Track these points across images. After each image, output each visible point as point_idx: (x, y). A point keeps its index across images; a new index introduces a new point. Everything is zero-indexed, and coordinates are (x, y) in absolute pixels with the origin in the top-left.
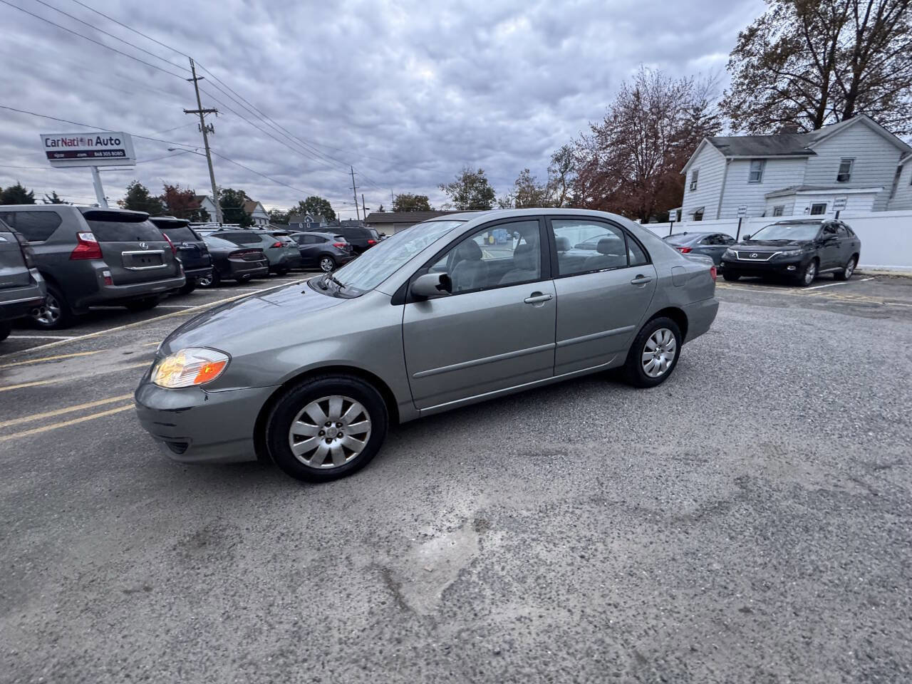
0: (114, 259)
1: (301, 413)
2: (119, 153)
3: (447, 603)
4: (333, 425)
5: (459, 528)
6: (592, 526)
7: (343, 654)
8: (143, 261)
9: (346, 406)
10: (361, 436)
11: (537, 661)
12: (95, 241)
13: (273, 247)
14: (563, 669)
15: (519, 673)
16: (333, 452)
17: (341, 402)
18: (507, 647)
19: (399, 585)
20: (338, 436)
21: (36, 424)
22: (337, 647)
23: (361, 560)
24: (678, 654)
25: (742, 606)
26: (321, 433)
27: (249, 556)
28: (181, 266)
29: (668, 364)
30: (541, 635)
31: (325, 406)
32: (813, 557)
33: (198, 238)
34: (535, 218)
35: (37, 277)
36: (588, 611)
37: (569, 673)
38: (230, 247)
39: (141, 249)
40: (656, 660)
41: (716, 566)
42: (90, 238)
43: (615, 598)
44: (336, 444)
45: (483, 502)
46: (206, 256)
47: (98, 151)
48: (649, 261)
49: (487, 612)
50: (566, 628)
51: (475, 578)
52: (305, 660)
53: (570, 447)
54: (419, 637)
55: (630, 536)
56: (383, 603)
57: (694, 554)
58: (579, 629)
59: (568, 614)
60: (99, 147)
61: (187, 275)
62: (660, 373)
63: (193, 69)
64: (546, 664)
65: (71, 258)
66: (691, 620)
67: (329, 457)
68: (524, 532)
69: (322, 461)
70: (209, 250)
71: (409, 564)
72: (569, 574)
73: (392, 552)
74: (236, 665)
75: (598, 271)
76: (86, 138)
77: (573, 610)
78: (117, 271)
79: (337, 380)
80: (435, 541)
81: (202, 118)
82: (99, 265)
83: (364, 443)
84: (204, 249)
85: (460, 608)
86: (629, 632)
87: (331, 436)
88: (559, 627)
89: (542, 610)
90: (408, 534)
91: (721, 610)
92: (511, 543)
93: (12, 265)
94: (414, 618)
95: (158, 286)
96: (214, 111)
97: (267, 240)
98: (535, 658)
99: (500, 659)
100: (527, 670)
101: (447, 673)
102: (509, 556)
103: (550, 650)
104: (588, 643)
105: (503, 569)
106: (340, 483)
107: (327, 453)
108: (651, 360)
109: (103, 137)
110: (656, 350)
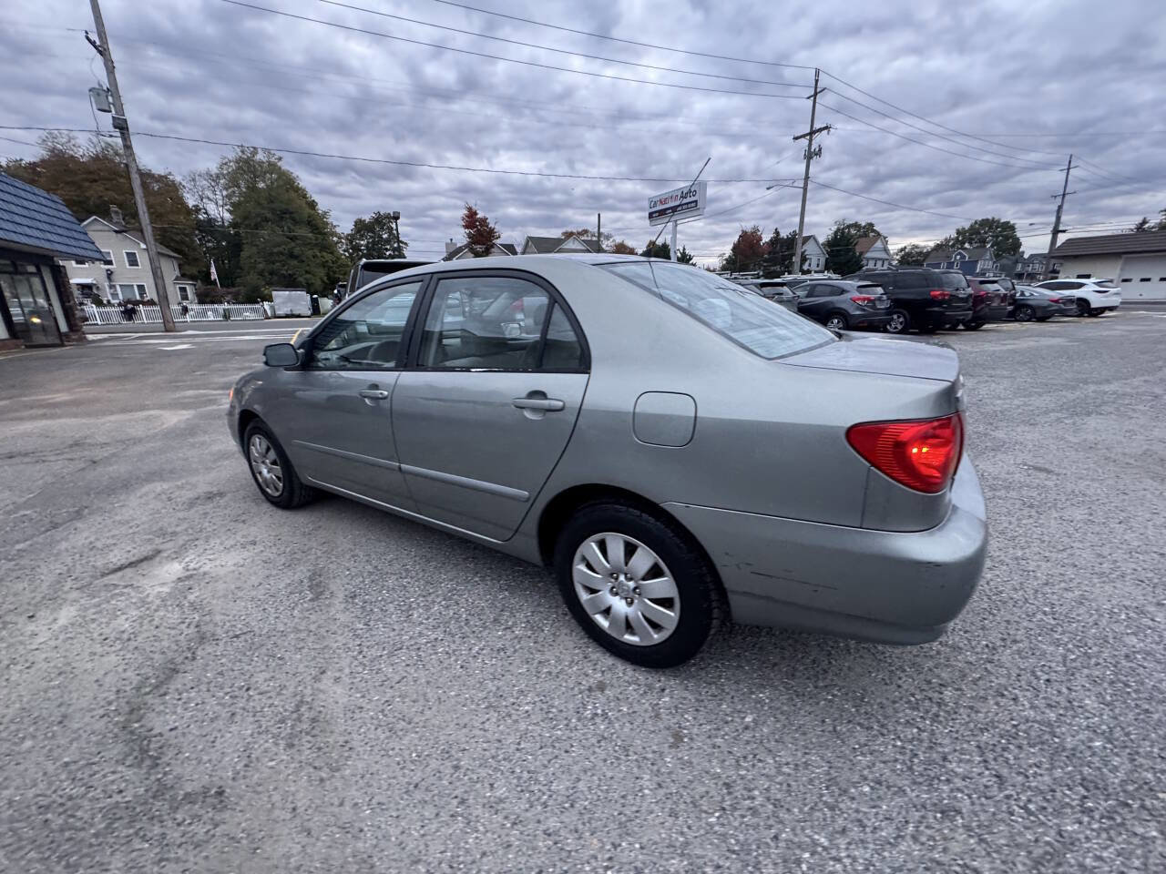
1: (253, 438)
2: (693, 205)
4: (267, 460)
9: (269, 448)
10: (279, 479)
17: (266, 443)
23: (167, 545)
26: (263, 462)
29: (659, 635)
31: (260, 442)
41: (28, 743)
44: (269, 476)
47: (679, 206)
60: (683, 201)
63: (817, 81)
67: (268, 484)
71: (157, 564)
73: (173, 554)
76: (675, 194)
81: (811, 141)
90: (190, 553)
94: (93, 579)
96: (826, 128)
108: (599, 591)
109: (685, 191)
110: (618, 577)
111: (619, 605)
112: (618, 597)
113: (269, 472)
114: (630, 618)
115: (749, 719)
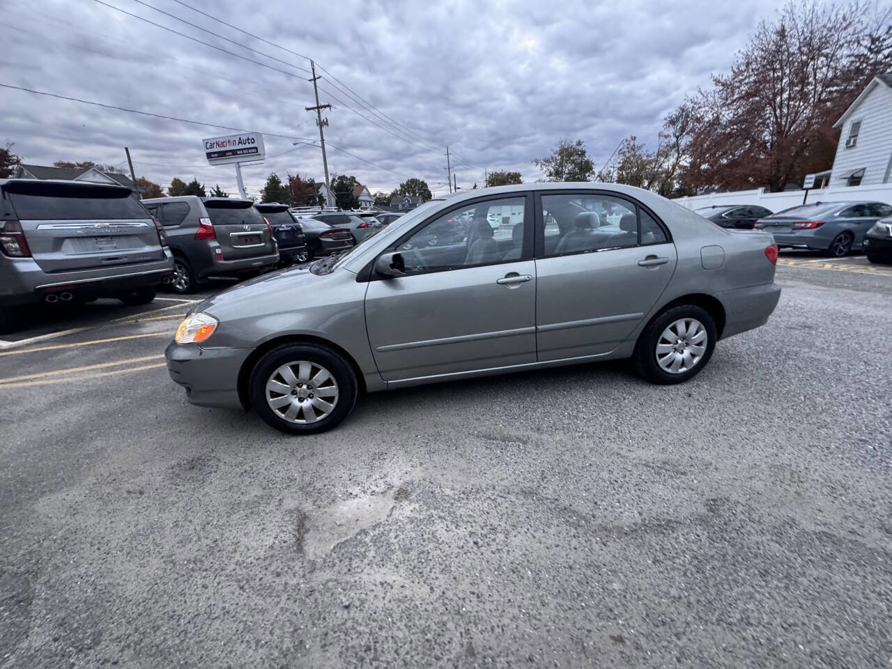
0: (224, 239)
1: (275, 373)
2: (253, 150)
3: (333, 554)
4: (305, 387)
5: (382, 493)
6: (505, 517)
7: (233, 573)
8: (246, 240)
9: (314, 371)
10: (330, 399)
11: (375, 624)
12: (211, 224)
13: (360, 227)
14: (392, 637)
15: (353, 628)
16: (304, 410)
17: (310, 367)
18: (358, 604)
19: (307, 531)
20: (309, 396)
21: (140, 364)
22: (233, 566)
23: (290, 504)
24: (511, 658)
25: (616, 633)
26: (294, 393)
27: (216, 482)
28: (276, 245)
29: (696, 360)
30: (393, 603)
31: (296, 370)
32: (751, 606)
33: (295, 221)
34: (522, 194)
35: (168, 253)
36: (449, 594)
37: (396, 642)
38: (323, 227)
39: (245, 230)
40: (485, 657)
42: (207, 222)
43: (483, 588)
44: (307, 403)
45: (417, 474)
46: (300, 236)
47: (239, 150)
48: (669, 239)
49: (360, 570)
50: (418, 603)
51: (368, 539)
52: (206, 570)
53: (535, 436)
54: (295, 576)
55: (538, 535)
56: (285, 542)
57: (598, 567)
58: (430, 608)
59: (429, 590)
60: (241, 146)
61: (280, 252)
62: (684, 369)
63: (313, 69)
64: (381, 628)
65: (195, 239)
66: (548, 631)
67: (301, 414)
68: (435, 508)
69: (295, 416)
70: (303, 231)
71: (325, 515)
72: (454, 555)
73: (318, 503)
74: (162, 560)
75: (594, 251)
76: (232, 139)
77: (435, 589)
78: (228, 249)
79: (306, 347)
80: (356, 500)
81: (319, 113)
82: (213, 244)
83: (333, 406)
84: (299, 229)
85: (341, 561)
86: (476, 624)
87: (303, 396)
88: (412, 600)
89: (408, 581)
90: (338, 490)
91: (589, 631)
92: (418, 516)
93: (151, 243)
94: (301, 560)
95: (256, 262)
96: (329, 106)
97: (355, 221)
98: (374, 621)
99: (346, 612)
100: (361, 629)
101: (298, 611)
102: (408, 527)
103: (392, 617)
104: (429, 622)
105: (396, 537)
106: (311, 438)
107: (298, 410)
108: (669, 353)
109: (244, 138)
110: (677, 342)
111: (678, 357)
112: (677, 352)
113: (302, 400)
114: (684, 359)
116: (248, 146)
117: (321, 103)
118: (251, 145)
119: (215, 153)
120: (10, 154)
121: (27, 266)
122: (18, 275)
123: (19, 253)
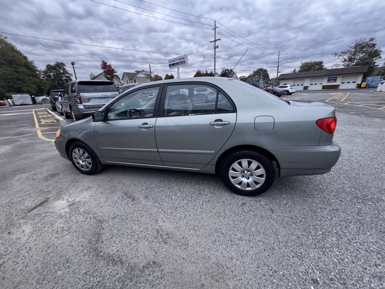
1: (74, 151)
2: (184, 62)
4: (82, 157)
5: (69, 202)
7: (12, 210)
9: (84, 152)
17: (82, 151)
18: (12, 233)
19: (41, 206)
22: (14, 208)
23: (50, 196)
26: (80, 159)
29: (258, 185)
30: (16, 238)
31: (79, 151)
36: (27, 244)
45: (86, 199)
47: (179, 62)
48: (234, 110)
49: (27, 224)
51: (43, 215)
54: (17, 218)
56: (31, 207)
58: (18, 245)
60: (180, 61)
62: (250, 189)
63: (215, 24)
67: (83, 167)
68: (70, 214)
69: (81, 167)
71: (51, 203)
72: (48, 232)
73: (55, 198)
76: (177, 59)
77: (27, 240)
79: (80, 144)
81: (215, 43)
83: (91, 166)
88: (19, 240)
89: (28, 234)
90: (64, 196)
92: (63, 214)
94: (26, 214)
96: (219, 39)
99: (7, 234)
102: (56, 216)
103: (9, 242)
104: (10, 249)
105: (48, 218)
108: (238, 177)
109: (181, 58)
110: (244, 172)
111: (245, 180)
112: (244, 178)
113: (83, 162)
114: (249, 183)
115: (285, 202)
116: (182, 60)
117: (217, 39)
118: (183, 60)
119: (171, 64)
120: (114, 70)
121: (81, 107)
122: (79, 109)
123: (79, 103)
